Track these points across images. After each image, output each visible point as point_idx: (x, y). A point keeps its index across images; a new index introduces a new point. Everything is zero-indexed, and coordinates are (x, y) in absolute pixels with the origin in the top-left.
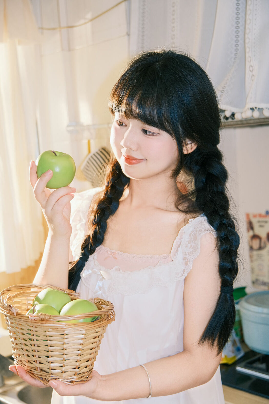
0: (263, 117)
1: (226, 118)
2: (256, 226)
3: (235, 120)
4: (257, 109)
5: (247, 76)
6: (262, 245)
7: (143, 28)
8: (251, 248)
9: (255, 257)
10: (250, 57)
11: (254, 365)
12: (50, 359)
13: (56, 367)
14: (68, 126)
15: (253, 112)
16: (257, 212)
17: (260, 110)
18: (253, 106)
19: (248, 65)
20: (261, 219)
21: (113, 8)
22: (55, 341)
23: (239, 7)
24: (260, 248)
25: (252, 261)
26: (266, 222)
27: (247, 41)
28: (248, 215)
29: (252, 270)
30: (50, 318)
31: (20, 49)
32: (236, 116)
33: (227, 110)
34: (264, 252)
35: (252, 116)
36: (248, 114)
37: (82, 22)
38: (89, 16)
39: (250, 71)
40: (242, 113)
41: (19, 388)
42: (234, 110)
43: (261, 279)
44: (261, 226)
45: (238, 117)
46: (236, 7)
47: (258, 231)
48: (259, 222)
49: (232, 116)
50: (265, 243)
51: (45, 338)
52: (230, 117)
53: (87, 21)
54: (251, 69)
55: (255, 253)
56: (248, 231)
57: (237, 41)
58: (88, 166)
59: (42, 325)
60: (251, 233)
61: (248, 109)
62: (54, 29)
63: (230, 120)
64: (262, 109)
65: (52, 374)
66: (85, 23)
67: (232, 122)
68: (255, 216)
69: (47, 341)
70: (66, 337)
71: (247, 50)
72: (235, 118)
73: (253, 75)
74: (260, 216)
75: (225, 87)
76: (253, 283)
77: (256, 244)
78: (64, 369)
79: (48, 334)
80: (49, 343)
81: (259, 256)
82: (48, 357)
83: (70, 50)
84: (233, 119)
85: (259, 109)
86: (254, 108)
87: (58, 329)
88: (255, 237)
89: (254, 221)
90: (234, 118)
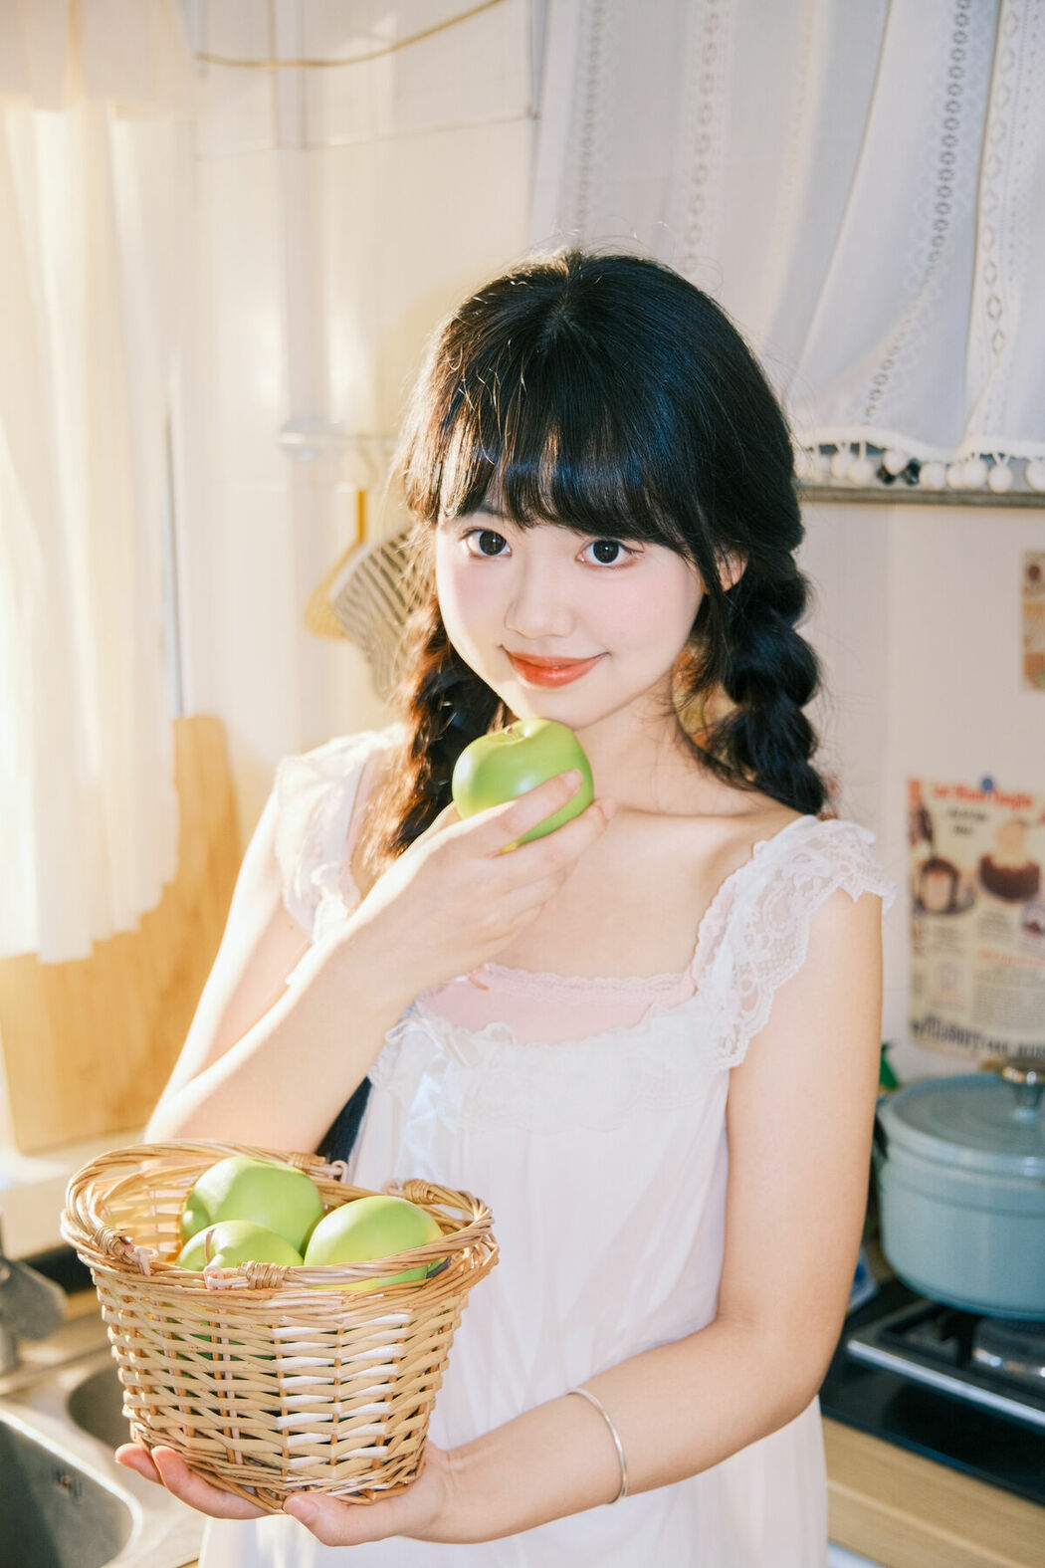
0: (1023, 488)
1: (884, 475)
2: (942, 827)
3: (917, 487)
4: (1006, 459)
5: (976, 333)
6: (961, 896)
7: (591, 97)
8: (919, 905)
9: (930, 939)
10: (993, 265)
11: (913, 1338)
12: (284, 1421)
13: (308, 1445)
14: (286, 428)
15: (990, 468)
16: (950, 776)
17: (1019, 464)
18: (993, 448)
19: (982, 292)
20: (964, 805)
21: (480, 10)
22: (305, 1358)
23: (962, 64)
24: (953, 908)
25: (917, 950)
26: (981, 817)
27: (986, 203)
28: (915, 787)
29: (917, 983)
30: (288, 1277)
31: (121, 133)
32: (923, 475)
33: (893, 450)
34: (965, 923)
35: (987, 483)
36: (971, 476)
37: (358, 46)
38: (387, 27)
39: (991, 315)
40: (948, 466)
41: (72, 1379)
42: (920, 452)
43: (948, 1016)
44: (961, 831)
45: (930, 478)
46: (952, 63)
47: (948, 845)
48: (954, 814)
49: (908, 473)
50: (970, 892)
51: (268, 1350)
52: (902, 474)
53: (378, 46)
54: (994, 308)
55: (932, 923)
56: (913, 841)
57: (944, 191)
58: (355, 591)
59: (260, 1304)
60: (923, 851)
61: (973, 455)
62: (251, 64)
63: (899, 484)
64: (1025, 461)
65: (290, 1472)
66: (371, 56)
67: (907, 491)
68: (941, 792)
69: (274, 1358)
70: (342, 1339)
71: (985, 237)
72: (918, 481)
73: (999, 333)
74: (961, 792)
75: (889, 361)
76: (917, 1027)
77: (937, 890)
78: (334, 1451)
79: (279, 1333)
80: (282, 1364)
81: (948, 937)
82: (277, 1414)
83: (304, 148)
84: (910, 482)
85: (1013, 458)
86: (997, 458)
87: (317, 1315)
88: (936, 866)
89: (938, 809)
90: (914, 480)
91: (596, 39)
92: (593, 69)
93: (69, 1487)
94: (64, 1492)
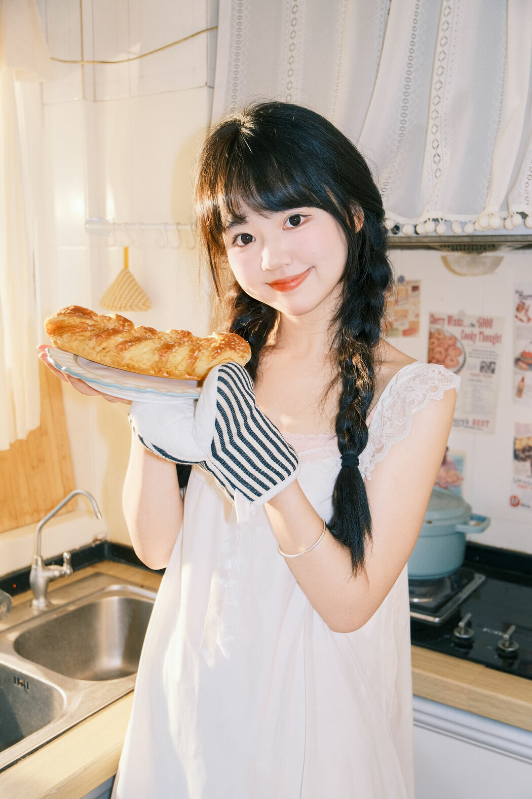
5: (426, 168)
10: (437, 141)
14: (87, 222)
15: (436, 225)
17: (449, 223)
19: (430, 150)
21: (185, 39)
32: (402, 230)
33: (391, 219)
35: (434, 232)
36: (428, 228)
37: (123, 57)
38: (136, 49)
39: (434, 162)
40: (416, 226)
45: (404, 231)
52: (392, 229)
53: (132, 57)
54: (437, 159)
57: (404, 115)
61: (428, 220)
62: (74, 62)
64: (451, 222)
66: (129, 60)
72: (399, 233)
73: (437, 169)
83: (95, 101)
86: (439, 220)
91: (237, 54)
92: (237, 66)
93: (22, 684)
94: (20, 686)
